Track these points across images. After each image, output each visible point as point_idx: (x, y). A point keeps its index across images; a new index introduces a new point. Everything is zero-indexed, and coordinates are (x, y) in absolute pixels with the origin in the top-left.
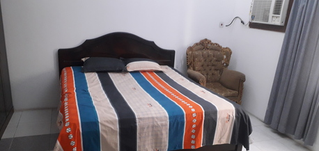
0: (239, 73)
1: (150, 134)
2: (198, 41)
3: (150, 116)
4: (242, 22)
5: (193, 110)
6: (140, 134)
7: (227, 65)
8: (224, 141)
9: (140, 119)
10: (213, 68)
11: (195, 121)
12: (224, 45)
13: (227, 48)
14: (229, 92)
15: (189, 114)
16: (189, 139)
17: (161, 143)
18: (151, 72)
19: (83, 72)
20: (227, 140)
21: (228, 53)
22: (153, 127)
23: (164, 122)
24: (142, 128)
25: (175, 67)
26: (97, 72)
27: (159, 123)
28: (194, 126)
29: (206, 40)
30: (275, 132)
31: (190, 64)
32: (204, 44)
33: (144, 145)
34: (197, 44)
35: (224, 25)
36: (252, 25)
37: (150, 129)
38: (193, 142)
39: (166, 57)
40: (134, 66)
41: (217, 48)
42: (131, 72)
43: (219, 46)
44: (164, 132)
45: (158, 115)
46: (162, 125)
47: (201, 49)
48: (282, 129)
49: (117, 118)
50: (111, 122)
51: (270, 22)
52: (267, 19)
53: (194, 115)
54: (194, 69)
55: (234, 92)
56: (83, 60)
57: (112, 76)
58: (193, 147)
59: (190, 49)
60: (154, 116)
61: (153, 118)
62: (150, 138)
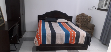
0: (93, 24)
1: (60, 38)
2: (80, 14)
3: (60, 33)
4: (95, 8)
5: (73, 33)
6: (57, 37)
7: (90, 22)
8: (82, 43)
9: (57, 33)
10: (85, 22)
11: (73, 36)
12: (89, 15)
13: (90, 16)
14: (89, 30)
15: (71, 34)
16: (71, 41)
17: (63, 41)
18: (64, 22)
19: (45, 22)
20: (83, 42)
21: (90, 18)
22: (60, 36)
23: (63, 35)
24: (57, 36)
25: (72, 22)
26: (48, 22)
27: (62, 35)
28: (73, 37)
29: (83, 13)
30: (102, 44)
31: (77, 21)
32: (82, 15)
33: (58, 41)
34: (80, 15)
35: (90, 9)
36: (98, 9)
37: (60, 37)
38: (72, 42)
39: (70, 18)
40: (59, 20)
41: (87, 16)
42: (58, 22)
43: (87, 15)
44: (63, 38)
45: (62, 33)
46: (63, 36)
47: (81, 16)
48: (104, 43)
49: (51, 33)
50: (49, 34)
51: (103, 8)
52: (102, 7)
53: (73, 34)
54: (78, 23)
55: (91, 30)
56: (45, 18)
57: (52, 23)
58: (72, 43)
59: (77, 16)
60: (61, 33)
61: (60, 34)
62: (60, 39)
